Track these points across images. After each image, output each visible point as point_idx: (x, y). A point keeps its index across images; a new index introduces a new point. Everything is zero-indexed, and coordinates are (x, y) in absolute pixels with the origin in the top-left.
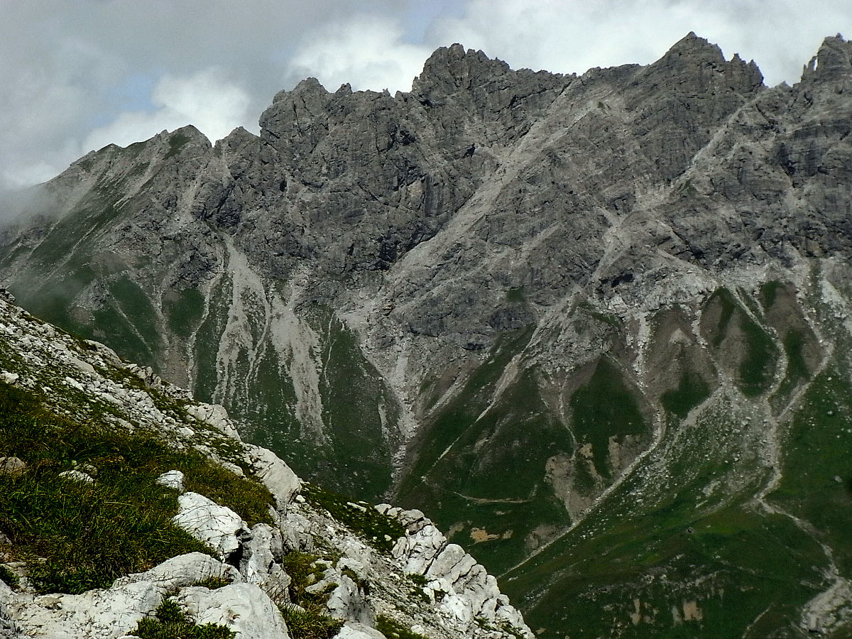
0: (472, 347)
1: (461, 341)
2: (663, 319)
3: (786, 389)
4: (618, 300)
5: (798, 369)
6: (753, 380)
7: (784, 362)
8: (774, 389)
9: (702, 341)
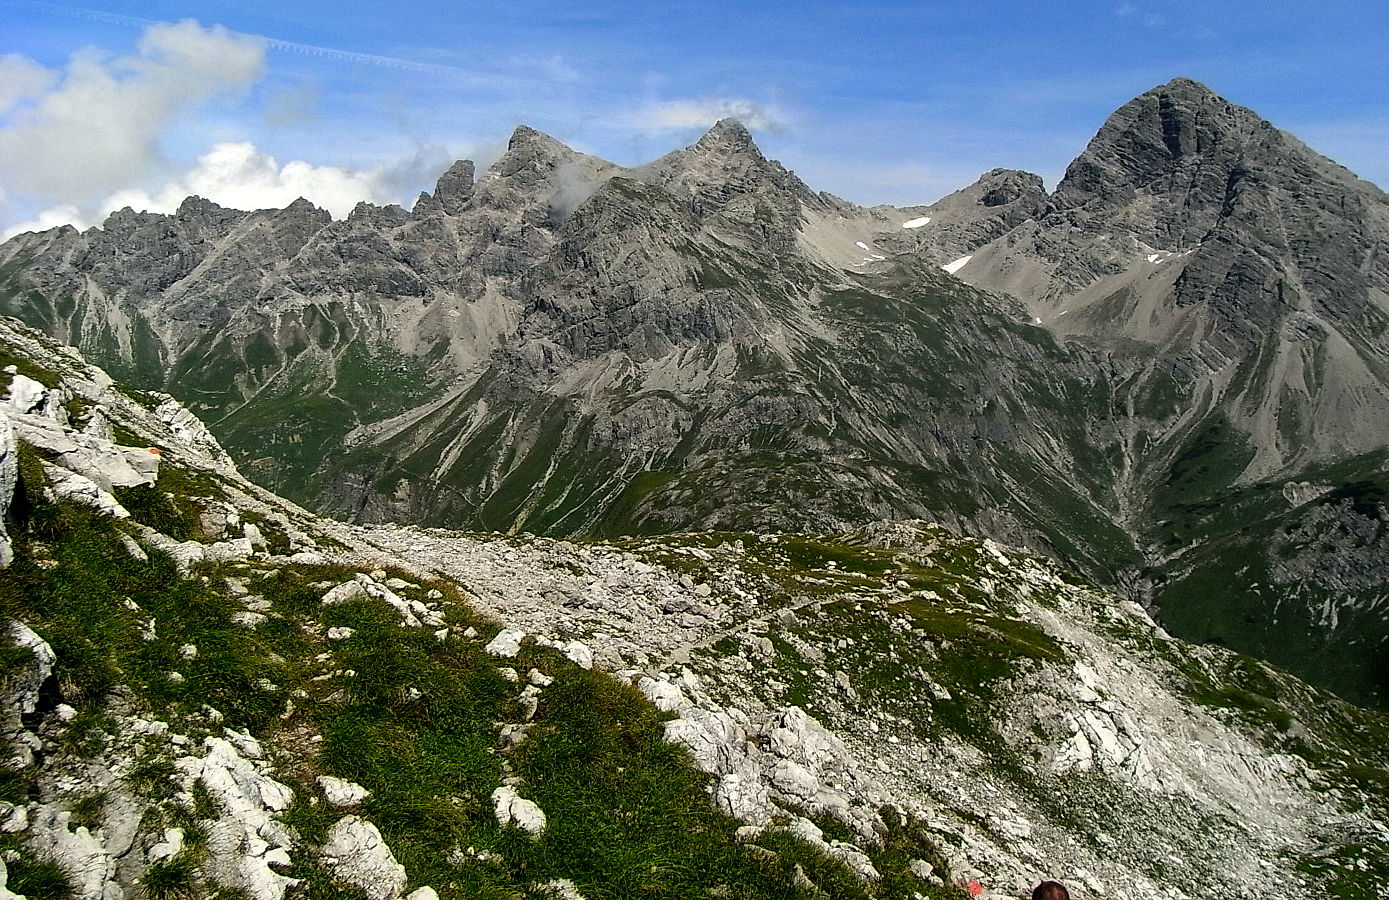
0: (202, 326)
1: (197, 323)
2: (285, 316)
3: (339, 347)
4: (267, 307)
5: (344, 339)
6: (325, 342)
7: (338, 335)
8: (334, 346)
9: (303, 326)
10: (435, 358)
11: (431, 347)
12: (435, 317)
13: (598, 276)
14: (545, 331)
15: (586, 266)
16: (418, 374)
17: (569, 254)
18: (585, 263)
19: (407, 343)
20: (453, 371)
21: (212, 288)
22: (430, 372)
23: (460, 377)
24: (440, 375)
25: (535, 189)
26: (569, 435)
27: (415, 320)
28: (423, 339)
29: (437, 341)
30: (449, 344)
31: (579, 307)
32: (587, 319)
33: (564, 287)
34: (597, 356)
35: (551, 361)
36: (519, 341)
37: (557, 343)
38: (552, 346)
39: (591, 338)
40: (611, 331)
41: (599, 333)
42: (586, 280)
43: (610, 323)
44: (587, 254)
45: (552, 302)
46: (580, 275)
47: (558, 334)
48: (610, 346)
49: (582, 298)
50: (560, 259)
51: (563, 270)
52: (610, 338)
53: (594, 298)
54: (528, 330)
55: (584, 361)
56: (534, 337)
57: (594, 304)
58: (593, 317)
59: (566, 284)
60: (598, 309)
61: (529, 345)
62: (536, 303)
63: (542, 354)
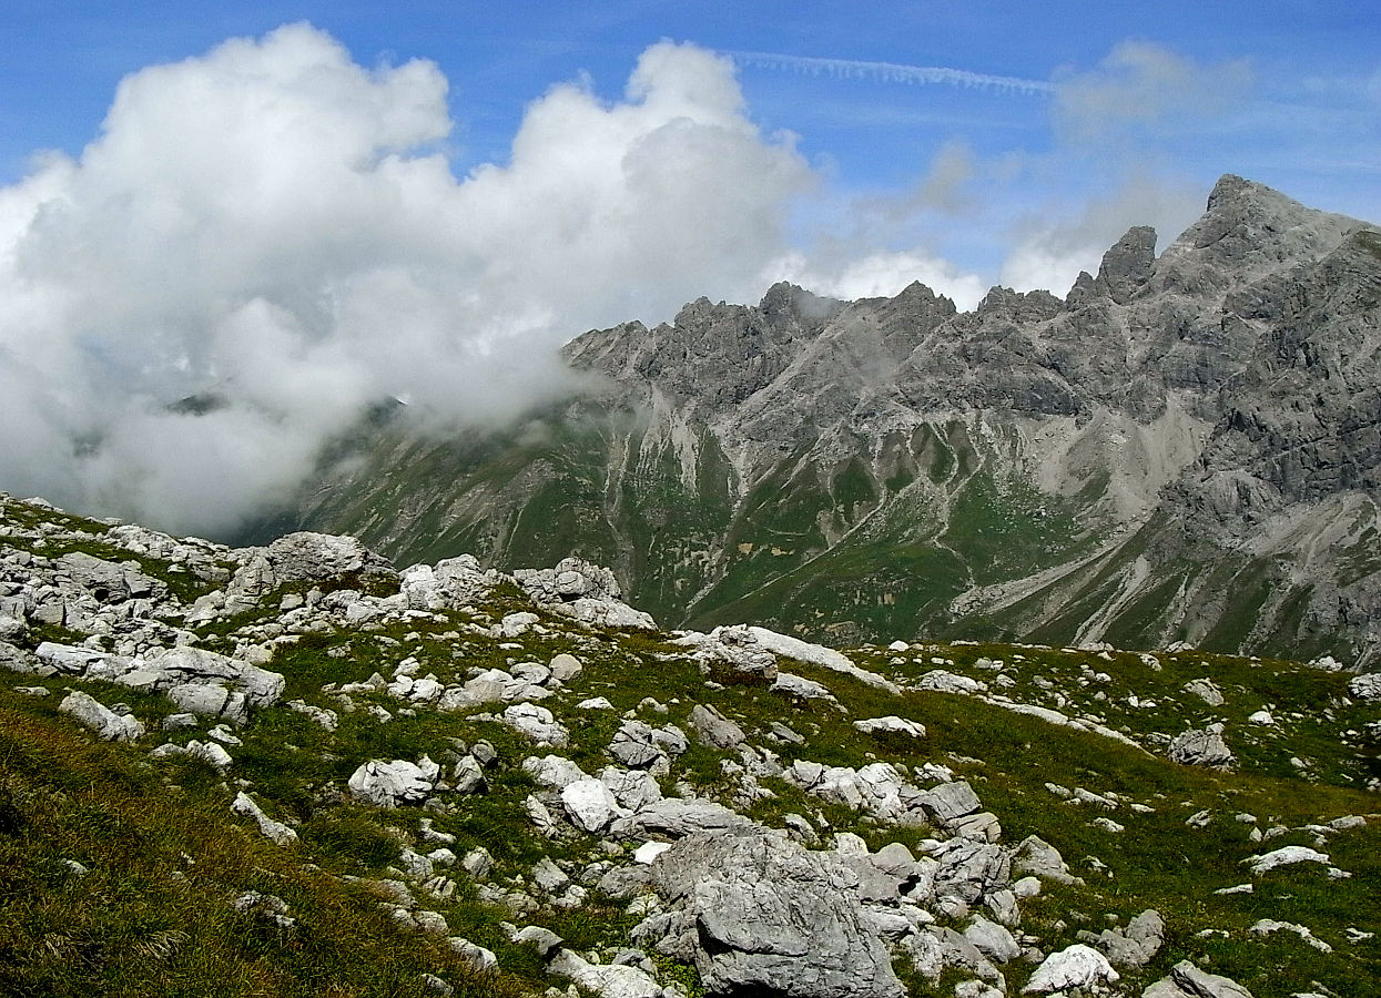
0: (782, 448)
1: (777, 445)
2: (889, 439)
3: (956, 481)
4: (866, 426)
5: (964, 470)
6: (938, 474)
7: (956, 465)
8: (950, 480)
9: (911, 452)
10: (1087, 500)
11: (1083, 484)
12: (1093, 444)
13: (1327, 378)
14: (1241, 459)
15: (1309, 363)
16: (1061, 522)
17: (1285, 347)
18: (1308, 359)
19: (1050, 478)
20: (1111, 519)
21: (797, 400)
22: (1079, 519)
23: (1120, 528)
24: (1093, 523)
25: (1244, 265)
26: (1270, 613)
27: (1063, 448)
28: (1072, 474)
29: (1092, 476)
30: (1108, 481)
31: (1295, 424)
32: (1307, 442)
33: (1273, 395)
34: (1321, 499)
35: (1249, 504)
36: (1202, 474)
37: (1259, 477)
38: (1251, 481)
39: (1312, 471)
40: (1345, 460)
41: (1325, 463)
42: (1309, 383)
43: (1344, 448)
44: (1310, 345)
45: (1254, 417)
46: (1298, 376)
47: (1261, 464)
48: (1344, 484)
49: (1301, 410)
50: (1271, 355)
51: (1274, 370)
52: (1344, 471)
53: (1319, 410)
54: (1216, 458)
55: (1300, 506)
56: (1224, 467)
57: (1320, 420)
58: (1317, 439)
59: (1277, 390)
60: (1324, 427)
61: (1217, 480)
62: (1231, 419)
63: (1235, 493)
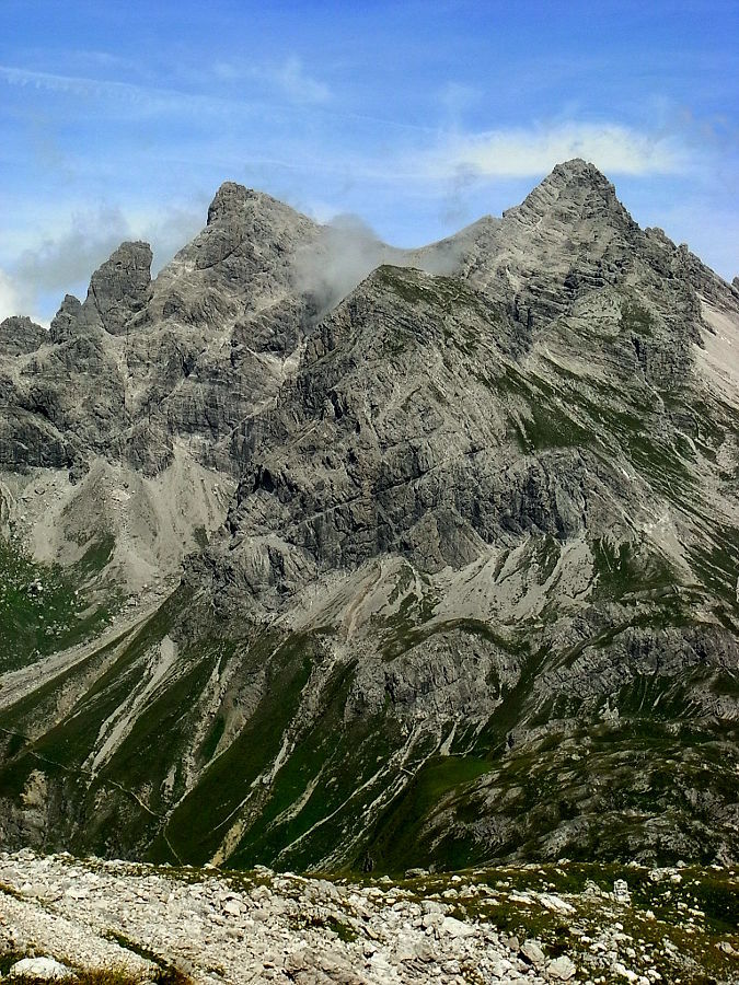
10: (90, 569)
11: (84, 550)
12: (90, 502)
13: (358, 430)
14: (272, 522)
15: (338, 414)
16: (62, 597)
17: (310, 395)
18: (337, 409)
19: (43, 545)
20: (120, 592)
22: (82, 593)
24: (98, 598)
25: (251, 289)
26: (313, 695)
27: (57, 508)
28: (69, 539)
29: (92, 542)
30: (114, 547)
31: (327, 482)
32: (340, 502)
33: (303, 450)
34: (358, 564)
35: (283, 573)
36: (228, 541)
37: (292, 542)
38: (284, 548)
39: (348, 534)
40: (381, 521)
41: (361, 525)
42: (339, 437)
43: (380, 509)
44: (339, 395)
45: (283, 474)
46: (328, 429)
47: (293, 528)
48: (381, 546)
49: (333, 467)
50: (296, 405)
51: (301, 421)
52: (380, 534)
53: (352, 467)
54: (244, 522)
55: (337, 573)
56: (254, 533)
57: (353, 477)
58: (351, 499)
59: (306, 445)
60: (358, 486)
61: (246, 547)
62: (257, 477)
63: (267, 562)
